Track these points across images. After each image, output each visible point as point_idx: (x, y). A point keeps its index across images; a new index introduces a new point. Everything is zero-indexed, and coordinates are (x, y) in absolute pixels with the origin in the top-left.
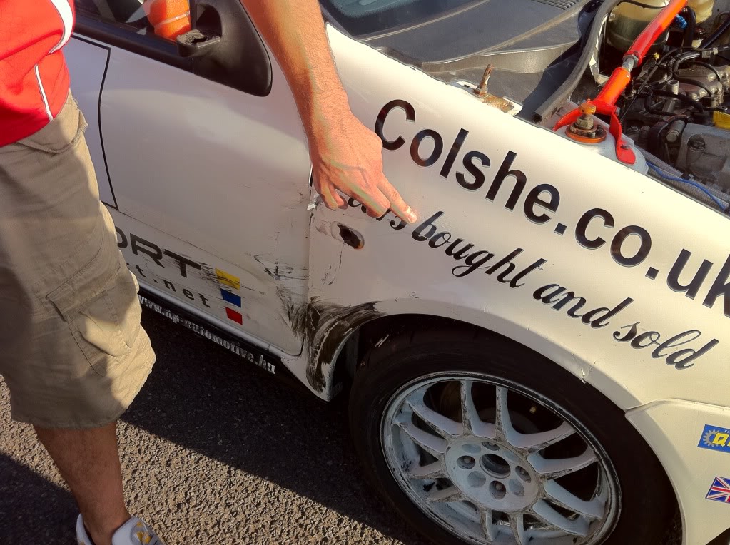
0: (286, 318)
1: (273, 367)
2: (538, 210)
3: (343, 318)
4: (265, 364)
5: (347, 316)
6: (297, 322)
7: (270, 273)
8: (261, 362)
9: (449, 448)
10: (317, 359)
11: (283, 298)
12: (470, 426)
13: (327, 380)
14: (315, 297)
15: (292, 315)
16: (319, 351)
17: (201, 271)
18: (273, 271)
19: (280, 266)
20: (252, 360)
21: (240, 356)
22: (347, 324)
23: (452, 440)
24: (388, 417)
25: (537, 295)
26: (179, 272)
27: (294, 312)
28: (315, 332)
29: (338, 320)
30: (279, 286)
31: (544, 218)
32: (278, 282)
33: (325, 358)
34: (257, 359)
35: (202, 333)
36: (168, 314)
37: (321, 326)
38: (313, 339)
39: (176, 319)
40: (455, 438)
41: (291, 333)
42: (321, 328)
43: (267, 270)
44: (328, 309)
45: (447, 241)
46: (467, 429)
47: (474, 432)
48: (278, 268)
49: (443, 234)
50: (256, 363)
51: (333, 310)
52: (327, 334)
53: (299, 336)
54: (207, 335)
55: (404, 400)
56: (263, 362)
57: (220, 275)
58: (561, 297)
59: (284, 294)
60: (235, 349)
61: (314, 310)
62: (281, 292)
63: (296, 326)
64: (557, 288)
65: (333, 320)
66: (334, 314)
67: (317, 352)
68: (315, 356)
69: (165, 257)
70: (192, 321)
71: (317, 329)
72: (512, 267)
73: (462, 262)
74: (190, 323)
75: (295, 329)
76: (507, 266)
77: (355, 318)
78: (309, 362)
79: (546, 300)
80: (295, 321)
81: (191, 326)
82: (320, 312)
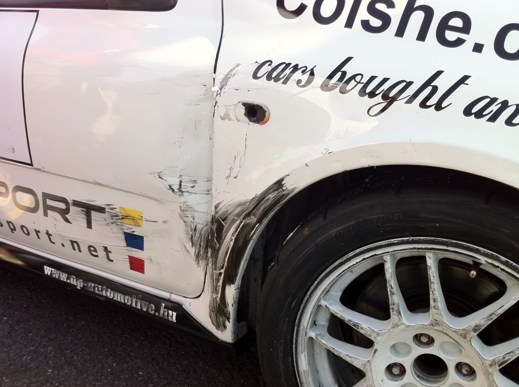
0: (188, 245)
1: (175, 314)
2: (451, 36)
3: (248, 215)
4: (166, 314)
5: (254, 209)
6: (200, 246)
7: (173, 190)
8: (162, 312)
9: (375, 351)
10: (220, 283)
11: (185, 219)
12: (399, 313)
13: (231, 309)
14: (219, 204)
15: (195, 238)
16: (222, 271)
17: (106, 215)
18: (176, 187)
19: (184, 179)
20: (153, 312)
21: (141, 310)
22: (253, 219)
23: (379, 338)
24: (301, 327)
25: (467, 112)
26: (85, 225)
27: (198, 234)
28: (219, 248)
29: (244, 218)
30: (182, 205)
31: (459, 42)
32: (182, 199)
33: (229, 279)
34: (157, 309)
35: (104, 294)
36: (73, 281)
37: (225, 237)
38: (217, 259)
39: (79, 284)
40: (382, 334)
41: (194, 263)
42: (225, 241)
43: (171, 188)
44: (232, 212)
45: (359, 82)
46: (397, 318)
47: (404, 320)
48: (181, 182)
49: (353, 77)
50: (157, 314)
51: (238, 210)
52: (232, 243)
53: (202, 263)
54: (110, 294)
55: (319, 300)
56: (164, 311)
57: (124, 213)
58: (494, 108)
59: (188, 214)
60: (136, 304)
61: (218, 221)
62: (184, 211)
63: (199, 252)
64: (488, 100)
65: (238, 222)
66: (238, 215)
67: (220, 274)
68: (218, 280)
69: (72, 208)
70: (95, 283)
71: (220, 244)
72: (435, 89)
73: (379, 99)
74: (93, 285)
75: (198, 256)
76: (429, 90)
77: (262, 207)
78: (212, 293)
79: (479, 115)
80: (198, 247)
81: (94, 288)
82: (224, 220)
